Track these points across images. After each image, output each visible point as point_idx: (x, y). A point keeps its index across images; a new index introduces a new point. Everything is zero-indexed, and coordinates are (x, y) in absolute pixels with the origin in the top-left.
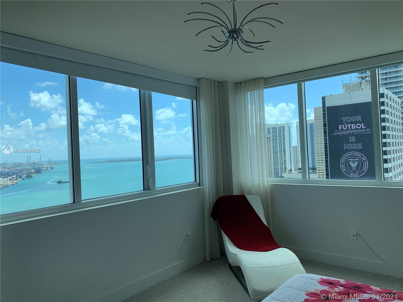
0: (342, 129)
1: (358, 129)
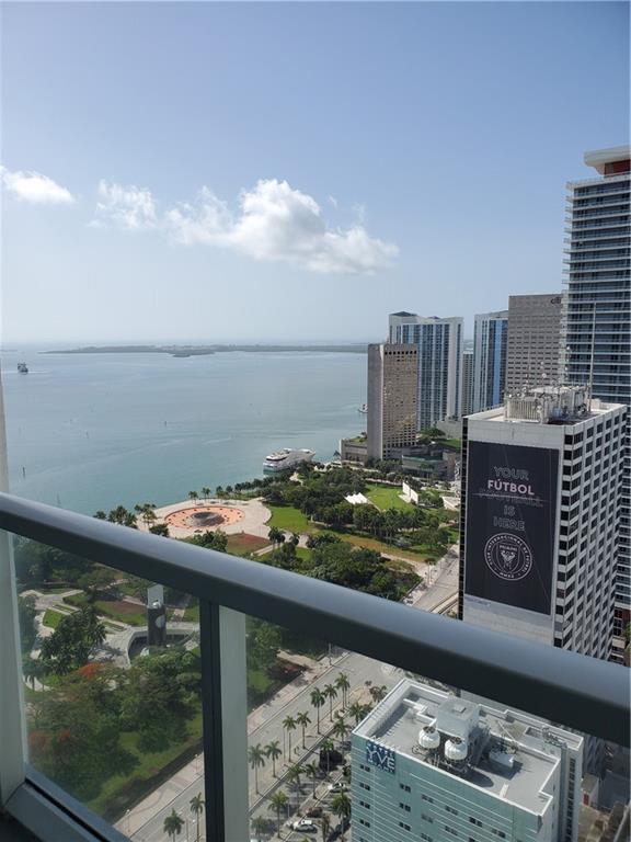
0: (493, 488)
1: (521, 495)
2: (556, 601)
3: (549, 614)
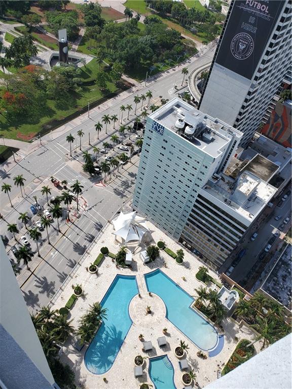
1: (261, 11)
2: (256, 74)
3: (251, 79)
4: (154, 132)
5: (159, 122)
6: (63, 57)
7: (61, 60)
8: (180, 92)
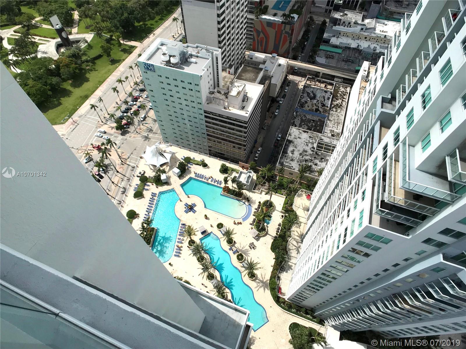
3: (214, 3)
4: (148, 72)
5: (149, 62)
6: (66, 43)
7: (66, 46)
8: (178, 39)
